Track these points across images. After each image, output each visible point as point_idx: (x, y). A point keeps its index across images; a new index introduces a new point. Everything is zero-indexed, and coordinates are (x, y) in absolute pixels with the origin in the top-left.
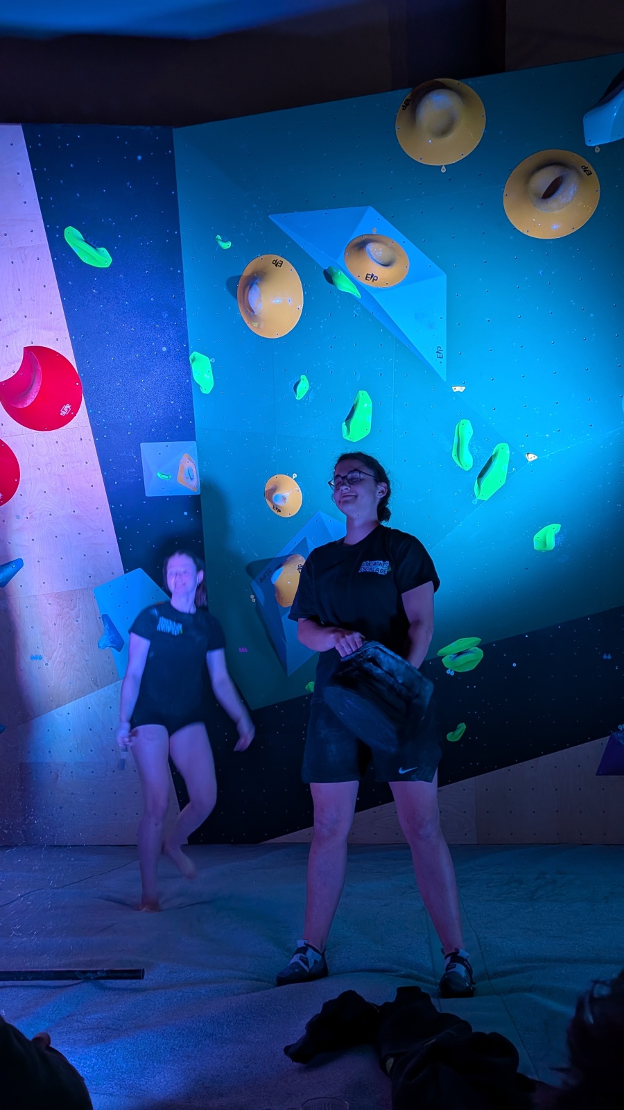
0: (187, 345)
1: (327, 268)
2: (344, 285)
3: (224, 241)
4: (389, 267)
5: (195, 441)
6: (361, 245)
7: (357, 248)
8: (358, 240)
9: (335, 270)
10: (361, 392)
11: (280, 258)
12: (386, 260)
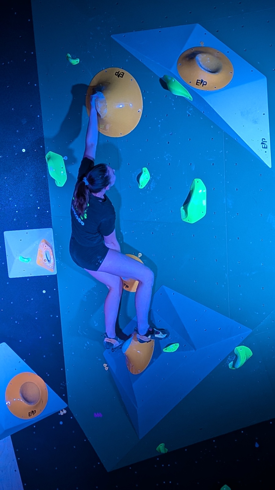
0: (44, 147)
1: (162, 77)
2: (178, 90)
3: (74, 58)
4: (217, 73)
5: (52, 227)
6: (191, 57)
7: (188, 59)
8: (189, 52)
9: (169, 78)
10: (196, 180)
11: (121, 71)
12: (214, 67)
